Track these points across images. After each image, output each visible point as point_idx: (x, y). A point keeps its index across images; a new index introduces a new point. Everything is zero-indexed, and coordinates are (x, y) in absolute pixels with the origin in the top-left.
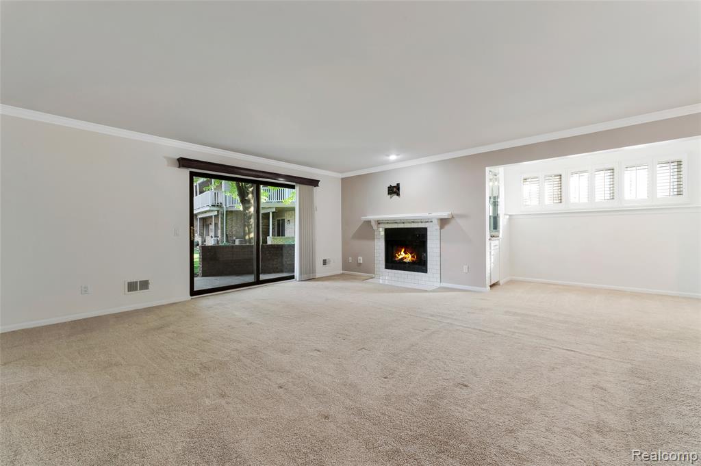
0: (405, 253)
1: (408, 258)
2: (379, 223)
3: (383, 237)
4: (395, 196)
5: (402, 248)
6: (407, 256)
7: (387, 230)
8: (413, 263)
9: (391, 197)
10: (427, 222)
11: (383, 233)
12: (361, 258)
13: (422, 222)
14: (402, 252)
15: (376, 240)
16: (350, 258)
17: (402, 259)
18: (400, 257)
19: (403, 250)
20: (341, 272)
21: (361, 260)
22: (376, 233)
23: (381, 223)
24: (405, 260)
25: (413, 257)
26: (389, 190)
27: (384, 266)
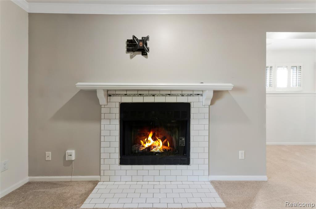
0: (154, 138)
1: (158, 145)
2: (109, 94)
3: (118, 116)
4: (139, 56)
5: (150, 132)
6: (156, 143)
7: (124, 107)
8: (164, 153)
9: (132, 57)
10: (191, 95)
11: (116, 111)
12: (73, 152)
13: (183, 95)
14: (150, 138)
15: (103, 122)
16: (49, 154)
17: (149, 148)
18: (147, 145)
19: (151, 135)
20: (27, 179)
21: (72, 154)
22: (103, 110)
23: (114, 95)
24: (154, 150)
25: (165, 144)
26: (128, 45)
27: (118, 161)
